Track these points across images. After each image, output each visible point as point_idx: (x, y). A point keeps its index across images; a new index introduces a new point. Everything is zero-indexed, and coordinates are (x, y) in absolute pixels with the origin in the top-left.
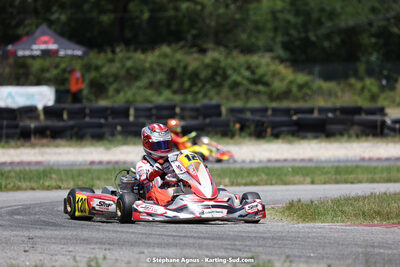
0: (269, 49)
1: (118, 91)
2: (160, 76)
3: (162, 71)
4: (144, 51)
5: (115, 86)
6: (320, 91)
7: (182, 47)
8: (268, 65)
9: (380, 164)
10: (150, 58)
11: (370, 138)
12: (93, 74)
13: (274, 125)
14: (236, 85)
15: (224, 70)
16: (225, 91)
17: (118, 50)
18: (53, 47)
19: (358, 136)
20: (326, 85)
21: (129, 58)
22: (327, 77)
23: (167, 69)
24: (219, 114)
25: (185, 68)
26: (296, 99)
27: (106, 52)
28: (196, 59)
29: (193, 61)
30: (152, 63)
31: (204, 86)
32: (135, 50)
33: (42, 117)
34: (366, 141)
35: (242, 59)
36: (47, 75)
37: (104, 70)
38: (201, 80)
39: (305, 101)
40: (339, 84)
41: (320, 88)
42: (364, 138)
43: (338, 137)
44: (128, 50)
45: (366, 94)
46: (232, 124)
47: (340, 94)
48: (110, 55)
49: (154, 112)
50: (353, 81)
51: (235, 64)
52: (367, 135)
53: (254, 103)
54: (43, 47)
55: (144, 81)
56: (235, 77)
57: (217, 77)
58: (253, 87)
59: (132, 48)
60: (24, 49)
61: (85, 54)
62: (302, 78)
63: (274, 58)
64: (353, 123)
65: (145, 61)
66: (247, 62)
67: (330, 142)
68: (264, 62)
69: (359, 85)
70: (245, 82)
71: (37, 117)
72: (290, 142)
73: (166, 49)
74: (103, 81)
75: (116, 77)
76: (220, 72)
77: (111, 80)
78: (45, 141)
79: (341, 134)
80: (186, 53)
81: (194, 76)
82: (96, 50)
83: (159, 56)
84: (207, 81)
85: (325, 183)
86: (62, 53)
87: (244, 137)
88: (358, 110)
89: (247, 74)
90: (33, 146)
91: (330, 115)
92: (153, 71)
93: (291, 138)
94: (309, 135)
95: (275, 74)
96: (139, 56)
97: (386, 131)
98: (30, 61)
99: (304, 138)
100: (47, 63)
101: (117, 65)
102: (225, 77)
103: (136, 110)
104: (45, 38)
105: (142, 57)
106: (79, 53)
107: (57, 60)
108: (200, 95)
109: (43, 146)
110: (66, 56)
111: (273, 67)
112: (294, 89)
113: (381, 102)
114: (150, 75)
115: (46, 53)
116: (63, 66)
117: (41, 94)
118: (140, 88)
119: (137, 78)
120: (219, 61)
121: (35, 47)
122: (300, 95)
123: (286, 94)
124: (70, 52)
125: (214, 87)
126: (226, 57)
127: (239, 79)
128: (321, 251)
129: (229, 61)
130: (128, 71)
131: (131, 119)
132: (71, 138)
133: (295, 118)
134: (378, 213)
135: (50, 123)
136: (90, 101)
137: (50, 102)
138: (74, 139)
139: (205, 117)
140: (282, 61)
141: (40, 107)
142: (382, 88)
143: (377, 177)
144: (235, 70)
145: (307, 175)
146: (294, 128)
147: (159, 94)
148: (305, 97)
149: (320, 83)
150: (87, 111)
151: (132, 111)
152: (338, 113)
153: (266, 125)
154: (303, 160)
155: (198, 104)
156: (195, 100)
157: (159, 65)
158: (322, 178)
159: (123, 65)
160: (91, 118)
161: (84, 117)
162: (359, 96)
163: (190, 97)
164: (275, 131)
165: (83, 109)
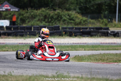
0: (75, 10)
1: (29, 22)
2: (42, 17)
3: (42, 16)
4: (37, 10)
5: (28, 20)
6: (90, 23)
7: (48, 9)
8: (74, 14)
9: (106, 45)
10: (39, 12)
11: (104, 37)
12: (21, 17)
13: (75, 33)
14: (65, 20)
15: (61, 16)
16: (61, 22)
17: (29, 9)
18: (9, 8)
19: (100, 36)
20: (92, 21)
21: (32, 12)
22: (92, 18)
23: (44, 15)
24: (59, 29)
25: (49, 15)
26: (83, 25)
28: (52, 12)
29: (52, 13)
30: (39, 13)
31: (55, 20)
32: (34, 9)
33: (5, 29)
34: (103, 38)
35: (66, 12)
36: (7, 17)
37: (25, 15)
38: (54, 19)
39: (86, 25)
40: (96, 20)
41: (90, 21)
42: (102, 37)
43: (94, 37)
44: (32, 9)
45: (104, 24)
46: (62, 32)
47: (96, 23)
48: (26, 11)
49: (39, 28)
50: (100, 19)
51: (64, 14)
52: (103, 36)
53: (70, 26)
54: (6, 8)
55: (37, 19)
56: (64, 18)
57: (59, 18)
58: (70, 21)
59: (33, 9)
61: (19, 10)
62: (85, 18)
63: (76, 12)
64: (99, 32)
65: (37, 13)
66: (68, 13)
67: (92, 38)
68: (73, 13)
69: (102, 21)
70: (67, 19)
71: (4, 29)
72: (80, 38)
73: (43, 9)
74: (24, 19)
75: (28, 18)
76: (60, 16)
77: (27, 18)
78: (5, 37)
79: (95, 36)
80: (49, 10)
81: (52, 17)
82: (22, 9)
83: (41, 11)
84: (56, 19)
85: (88, 50)
86: (12, 10)
87: (66, 36)
88: (101, 28)
89: (68, 17)
90: (2, 38)
91: (92, 30)
92: (40, 16)
93: (80, 37)
94: (86, 36)
95: (76, 17)
96: (35, 11)
97: (109, 35)
98: (2, 12)
99: (84, 37)
100: (7, 13)
101: (29, 14)
102: (61, 18)
103: (34, 28)
104: (7, 5)
105: (36, 11)
106: (17, 10)
107: (10, 12)
108: (54, 23)
109: (5, 38)
110: (13, 11)
111: (76, 15)
112: (82, 22)
113: (108, 26)
114: (39, 17)
115: (7, 10)
116: (12, 14)
117: (5, 22)
118: (35, 21)
119: (34, 18)
120: (60, 13)
121: (3, 8)
122: (84, 24)
123: (80, 23)
124: (14, 10)
125: (58, 21)
126: (62, 12)
127: (66, 18)
128: (81, 70)
129: (63, 13)
130: (32, 16)
131: (32, 30)
132: (13, 36)
133: (81, 30)
134: (101, 59)
135: (7, 31)
136: (20, 24)
137: (8, 25)
138: (14, 36)
139: (55, 30)
140: (79, 13)
141: (5, 26)
142: (109, 22)
143: (104, 48)
144: (64, 16)
145: (83, 48)
146: (81, 34)
147: (42, 23)
148: (85, 24)
149: (90, 20)
150: (19, 28)
151: (33, 28)
152: (95, 29)
153: (73, 32)
154: (83, 43)
155: (53, 26)
156: (52, 25)
157: (41, 14)
158: (88, 49)
159: (31, 14)
160: (20, 30)
161: (18, 29)
162: (102, 24)
163: (51, 24)
164: (75, 34)
165: (18, 27)
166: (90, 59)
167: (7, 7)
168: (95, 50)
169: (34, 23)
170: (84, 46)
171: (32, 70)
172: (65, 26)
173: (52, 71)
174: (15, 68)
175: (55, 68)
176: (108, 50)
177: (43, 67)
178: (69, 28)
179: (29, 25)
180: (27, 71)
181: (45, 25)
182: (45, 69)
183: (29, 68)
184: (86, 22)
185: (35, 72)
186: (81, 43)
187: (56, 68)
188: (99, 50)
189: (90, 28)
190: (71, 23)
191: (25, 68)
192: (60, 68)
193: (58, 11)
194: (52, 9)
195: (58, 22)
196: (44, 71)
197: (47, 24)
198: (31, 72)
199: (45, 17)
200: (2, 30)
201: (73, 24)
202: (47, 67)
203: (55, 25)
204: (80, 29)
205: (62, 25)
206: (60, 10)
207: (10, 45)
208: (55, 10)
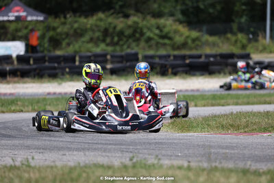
0: (172, 15)
1: (68, 44)
2: (98, 34)
3: (99, 31)
4: (86, 17)
5: (67, 41)
6: (207, 43)
7: (112, 14)
8: (171, 25)
10: (91, 21)
12: (51, 33)
13: (173, 67)
14: (149, 39)
15: (141, 29)
16: (142, 44)
17: (68, 16)
18: (23, 14)
19: (230, 73)
20: (211, 39)
21: (76, 22)
22: (211, 33)
23: (102, 29)
24: (137, 59)
25: (115, 28)
26: (191, 49)
27: (60, 18)
28: (121, 22)
29: (120, 23)
30: (92, 25)
31: (127, 40)
32: (80, 16)
33: (16, 62)
35: (153, 21)
36: (20, 34)
37: (59, 30)
38: (125, 37)
40: (220, 38)
41: (207, 41)
43: (217, 75)
44: (75, 16)
45: (239, 44)
47: (221, 44)
48: (63, 20)
49: (92, 58)
50: (229, 35)
51: (148, 25)
53: (162, 52)
54: (16, 14)
55: (87, 38)
56: (149, 34)
57: (136, 34)
58: (161, 41)
59: (78, 14)
60: (3, 16)
61: (45, 18)
62: (194, 34)
63: (175, 21)
64: (227, 65)
65: (87, 24)
66: (157, 23)
67: (212, 78)
68: (169, 23)
69: (233, 38)
70: (156, 37)
71: (12, 63)
72: (184, 78)
73: (101, 15)
74: (58, 37)
75: (67, 35)
76: (139, 30)
77: (64, 36)
78: (16, 79)
79: (219, 72)
80: (114, 18)
81: (121, 34)
82: (53, 16)
83: (97, 20)
84: (129, 37)
85: (204, 106)
86: (29, 18)
87: (153, 75)
88: (232, 56)
89: (157, 32)
90: (8, 83)
91: (212, 59)
92: (93, 31)
93: (185, 75)
94: (198, 73)
95: (176, 32)
96: (83, 20)
97: (250, 70)
98: (8, 24)
99: (194, 75)
100: (20, 25)
101: (68, 26)
102: (142, 34)
103: (80, 57)
104: (17, 8)
105: (85, 21)
106: (41, 18)
107: (26, 23)
108: (125, 47)
109: (15, 82)
110: (32, 20)
111: (174, 27)
112: (190, 41)
113: (248, 50)
114: (91, 33)
115: (18, 19)
116: (30, 27)
117: (15, 47)
118: (84, 42)
119: (81, 35)
120: (138, 23)
121: (11, 14)
122: (193, 45)
123: (184, 45)
124: (35, 18)
125: (134, 41)
126: (143, 20)
127: (152, 35)
128: (186, 152)
129: (145, 23)
130: (75, 31)
131: (77, 63)
132: (34, 77)
133: (187, 61)
134: (232, 126)
135: (20, 67)
136: (49, 51)
137: (22, 52)
138: (36, 78)
139: (127, 61)
140: (181, 22)
141: (14, 55)
142: (250, 40)
143: (240, 101)
144: (149, 29)
145: (193, 100)
146: (187, 69)
147: (97, 46)
148: (196, 48)
149: (207, 38)
150: (47, 58)
151: (77, 58)
152: (218, 58)
153: (168, 66)
154: (193, 91)
155: (123, 53)
156: (122, 50)
157: (97, 26)
158: (203, 102)
159: (72, 27)
160: (49, 62)
161: (45, 62)
162: (234, 45)
163: (118, 48)
164: (174, 71)
165: (44, 57)
166: (208, 125)
167: (17, 11)
168: (219, 105)
169: (80, 47)
170: (193, 96)
171: (75, 153)
172: (151, 52)
173: (121, 155)
174: (38, 149)
175: (128, 147)
176: (248, 104)
177: (100, 146)
178: (161, 57)
179: (70, 50)
180: (65, 155)
181: (105, 50)
182: (105, 150)
183: (69, 149)
184: (197, 42)
185: (83, 159)
186: (187, 91)
187: (131, 147)
188: (228, 105)
189: (208, 56)
190: (165, 44)
191: (59, 149)
192: (139, 147)
193: (134, 19)
194: (120, 15)
195: (134, 45)
196: (104, 154)
197: (110, 49)
198: (75, 158)
199: (106, 32)
200: (8, 63)
201: (169, 48)
202: (110, 147)
203: (129, 51)
204: (184, 57)
205: (144, 49)
206: (139, 17)
207: (26, 97)
208: (127, 16)
